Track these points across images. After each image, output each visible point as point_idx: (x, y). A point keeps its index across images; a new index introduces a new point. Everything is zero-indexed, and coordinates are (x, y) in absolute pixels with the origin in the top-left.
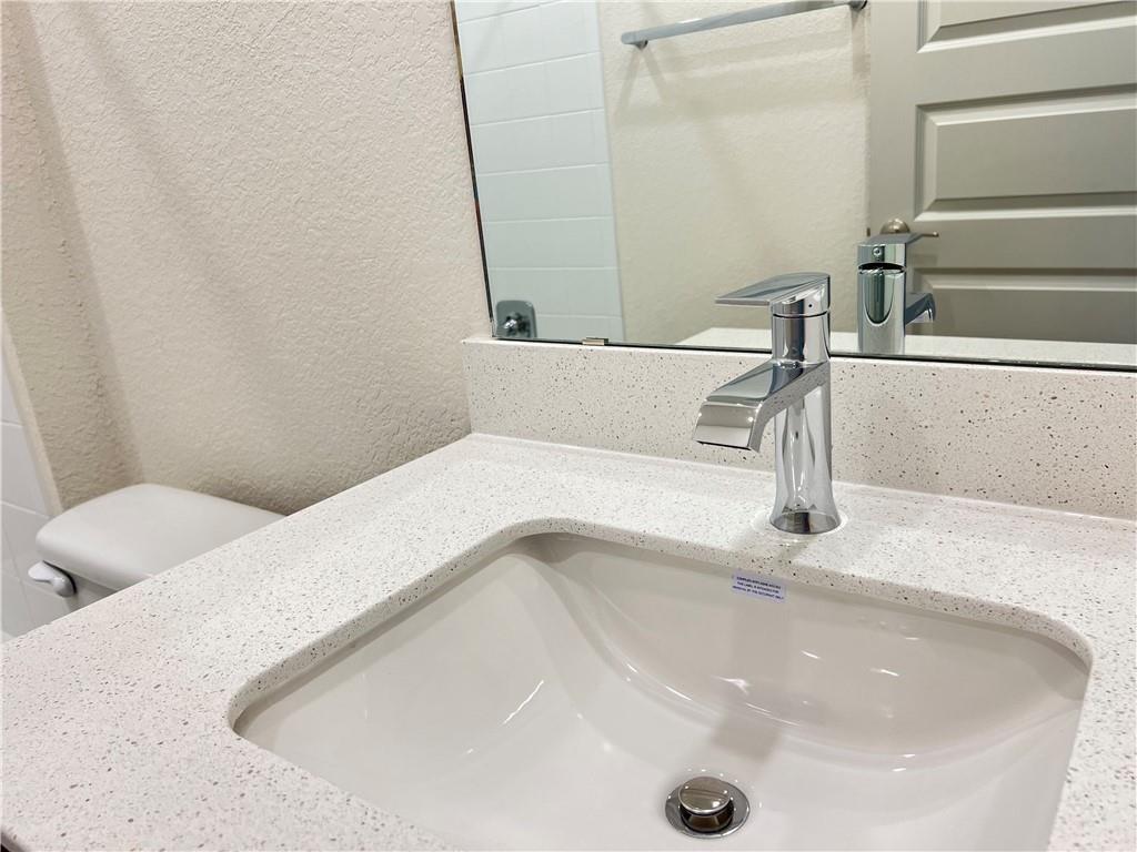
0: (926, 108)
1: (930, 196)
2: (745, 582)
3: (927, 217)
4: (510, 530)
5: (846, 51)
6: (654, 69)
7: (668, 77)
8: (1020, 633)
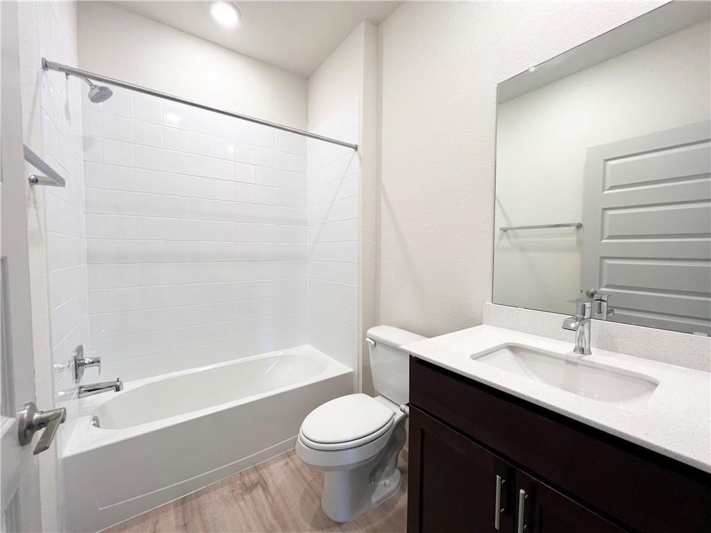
0: (603, 258)
1: (605, 283)
2: (568, 362)
3: (603, 289)
4: (505, 344)
5: (574, 239)
6: (508, 237)
7: (512, 240)
8: (642, 379)
